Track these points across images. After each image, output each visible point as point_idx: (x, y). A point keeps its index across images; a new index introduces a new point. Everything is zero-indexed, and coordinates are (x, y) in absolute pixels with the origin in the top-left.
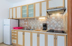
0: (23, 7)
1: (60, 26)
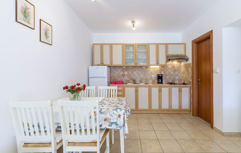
0: (126, 46)
1: (177, 78)
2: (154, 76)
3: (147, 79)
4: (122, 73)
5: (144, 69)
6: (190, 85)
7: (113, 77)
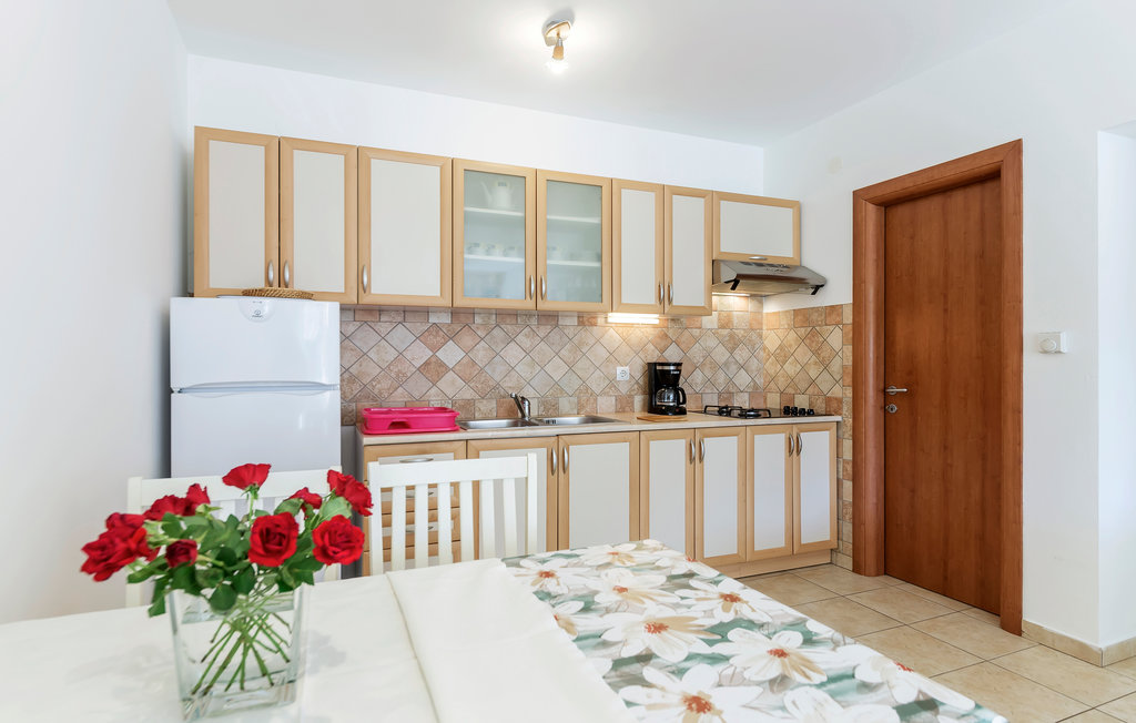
0: (469, 180)
1: (743, 380)
2: (628, 374)
3: (587, 388)
5: (570, 332)
6: (839, 418)
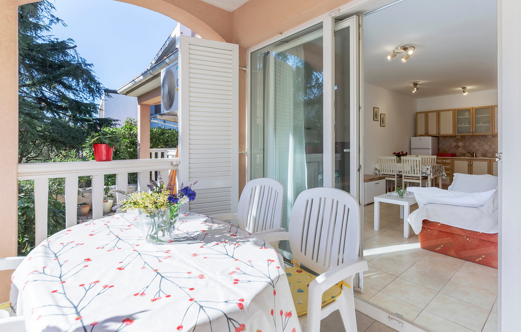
0: (458, 113)
4: (454, 144)
5: (489, 138)
7: (442, 148)
